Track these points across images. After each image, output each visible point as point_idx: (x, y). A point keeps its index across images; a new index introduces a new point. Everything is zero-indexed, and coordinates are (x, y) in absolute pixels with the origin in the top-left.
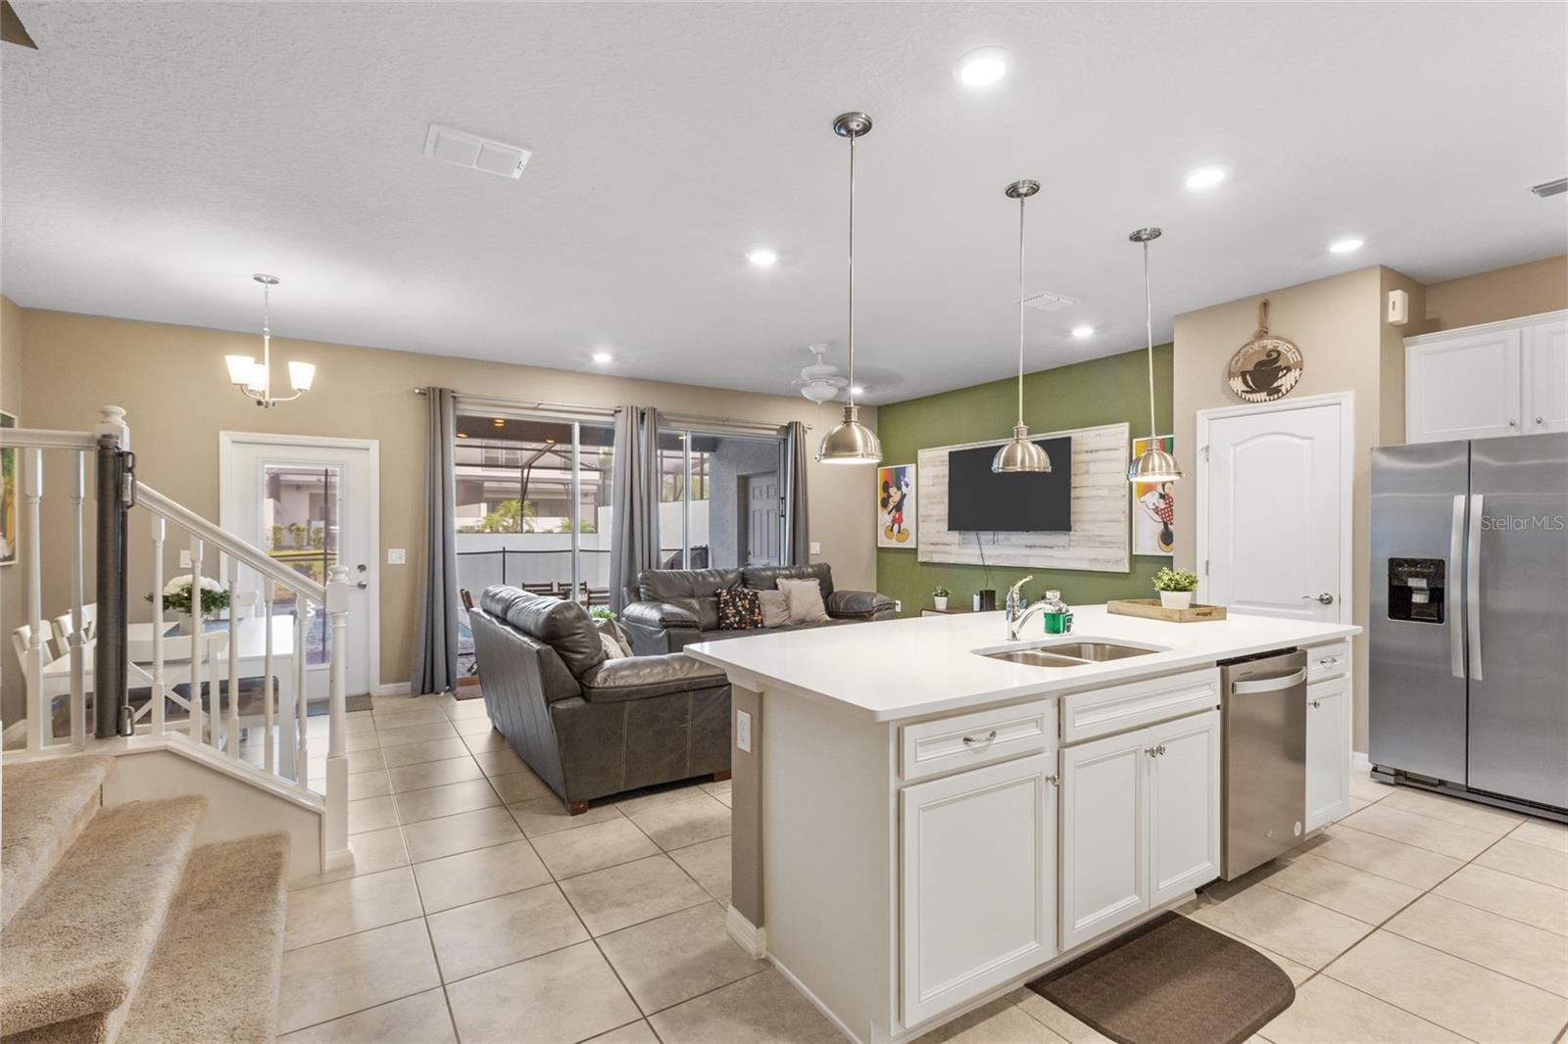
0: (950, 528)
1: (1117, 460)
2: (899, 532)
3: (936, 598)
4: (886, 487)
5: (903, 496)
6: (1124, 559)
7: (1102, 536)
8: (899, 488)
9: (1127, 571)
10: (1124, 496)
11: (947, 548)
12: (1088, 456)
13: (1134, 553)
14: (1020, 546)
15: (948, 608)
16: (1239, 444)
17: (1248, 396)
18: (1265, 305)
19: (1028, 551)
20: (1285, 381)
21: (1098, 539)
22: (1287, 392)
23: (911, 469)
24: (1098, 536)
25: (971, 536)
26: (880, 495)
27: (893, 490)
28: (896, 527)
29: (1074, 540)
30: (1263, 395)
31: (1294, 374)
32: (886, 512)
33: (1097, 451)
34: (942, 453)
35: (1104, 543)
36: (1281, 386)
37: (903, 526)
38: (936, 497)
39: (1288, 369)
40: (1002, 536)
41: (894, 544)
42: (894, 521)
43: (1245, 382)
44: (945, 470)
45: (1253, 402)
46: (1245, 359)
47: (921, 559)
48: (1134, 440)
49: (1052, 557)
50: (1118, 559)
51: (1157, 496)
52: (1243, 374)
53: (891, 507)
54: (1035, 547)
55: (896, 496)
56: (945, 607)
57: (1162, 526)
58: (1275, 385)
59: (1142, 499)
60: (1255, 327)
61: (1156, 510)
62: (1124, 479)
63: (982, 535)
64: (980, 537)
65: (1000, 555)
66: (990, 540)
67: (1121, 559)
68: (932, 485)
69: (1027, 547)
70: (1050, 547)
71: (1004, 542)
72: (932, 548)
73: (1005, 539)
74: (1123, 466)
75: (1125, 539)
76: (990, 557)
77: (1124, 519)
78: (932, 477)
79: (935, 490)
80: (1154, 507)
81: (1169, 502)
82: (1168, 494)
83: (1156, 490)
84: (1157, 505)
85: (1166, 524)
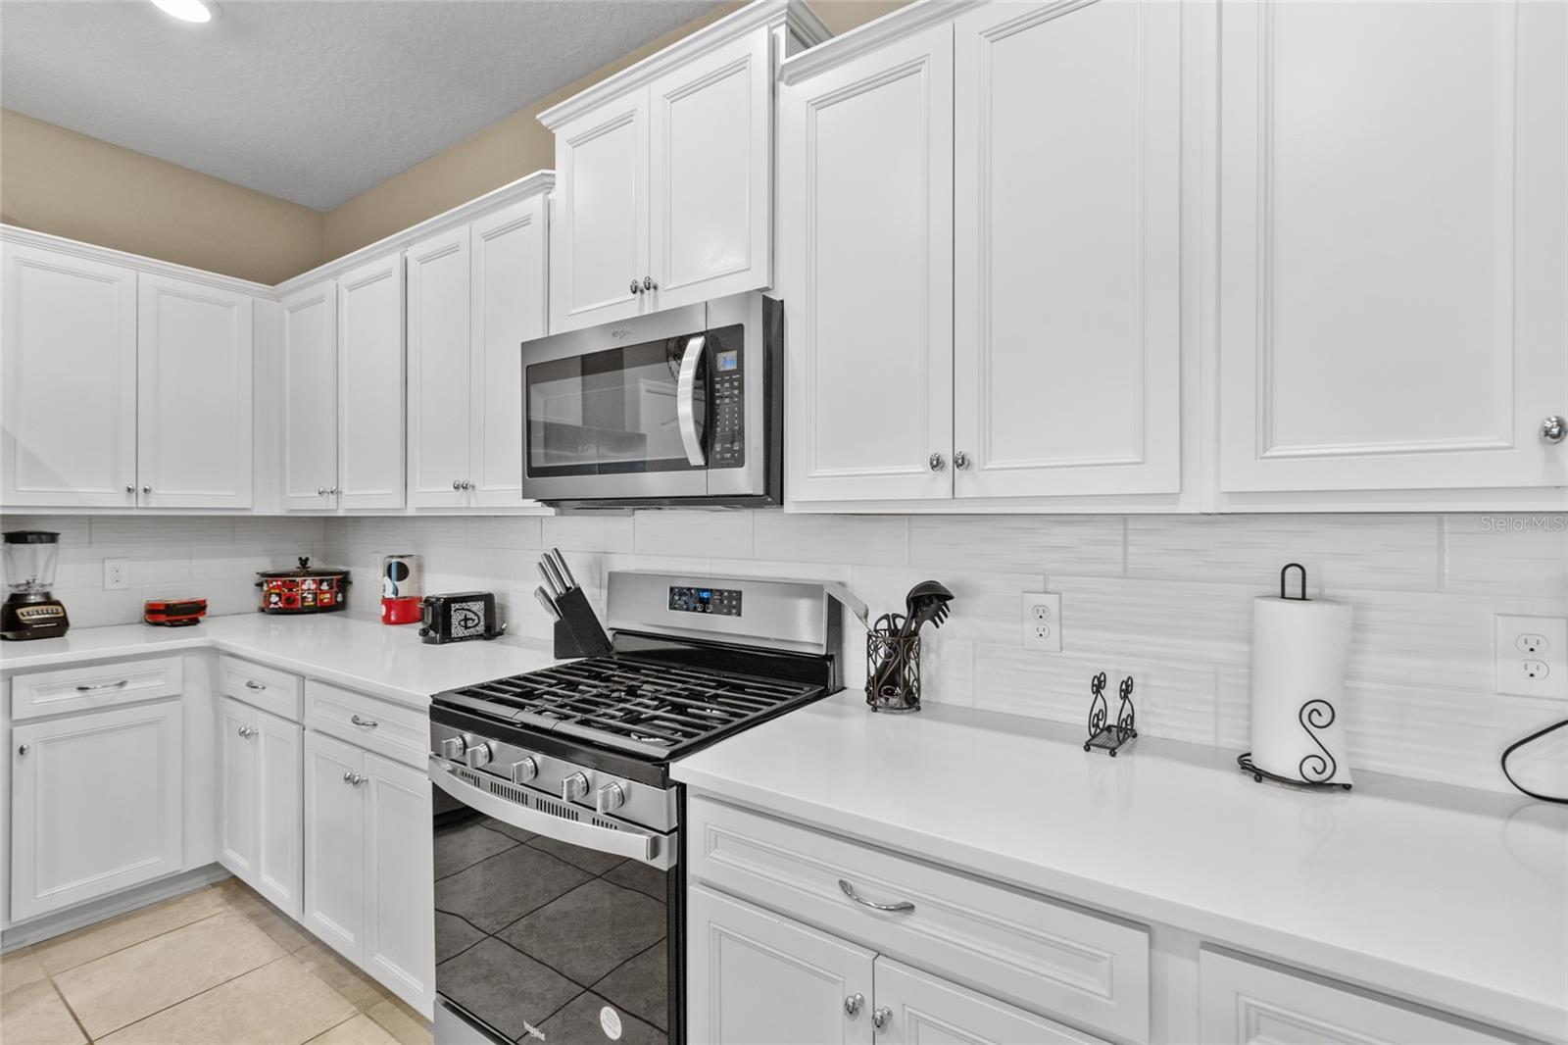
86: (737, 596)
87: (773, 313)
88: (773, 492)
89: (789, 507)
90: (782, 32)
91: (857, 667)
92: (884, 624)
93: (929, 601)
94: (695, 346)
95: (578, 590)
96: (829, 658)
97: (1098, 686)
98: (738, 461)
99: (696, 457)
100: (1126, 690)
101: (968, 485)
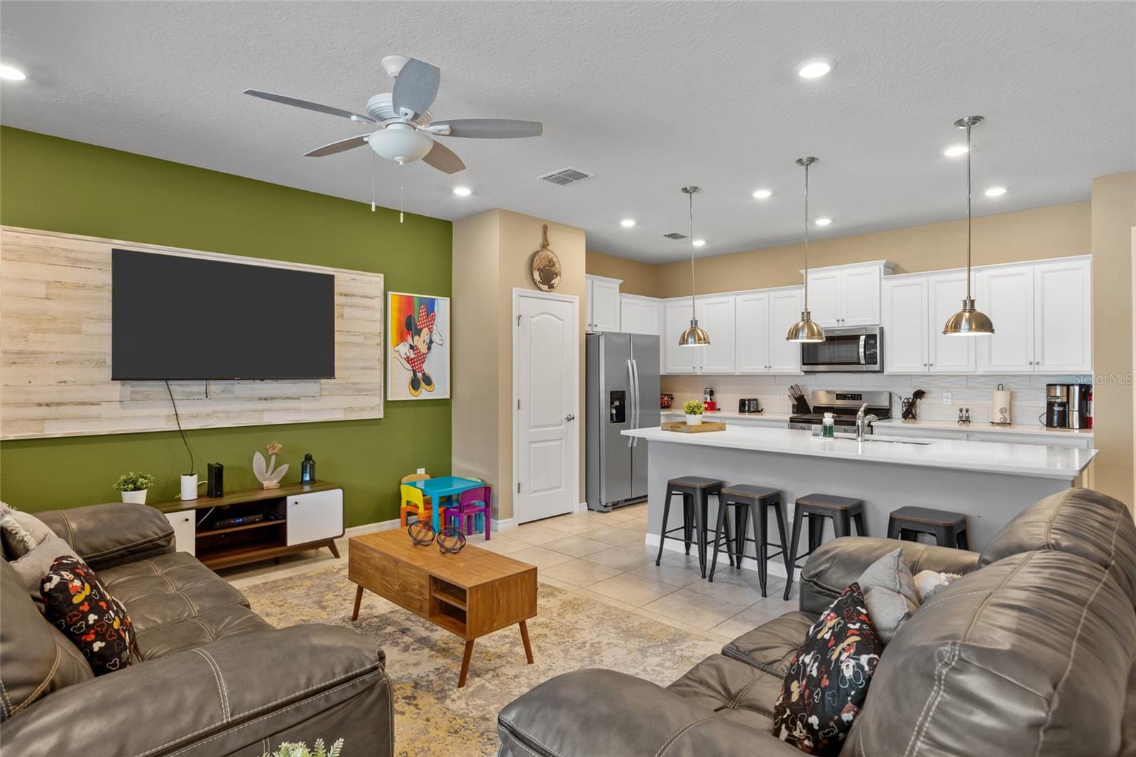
1: (372, 308)
3: (122, 492)
6: (380, 406)
7: (358, 384)
9: (382, 416)
10: (379, 344)
11: (94, 410)
12: (342, 299)
13: (390, 398)
14: (250, 399)
16: (532, 317)
17: (541, 286)
18: (545, 229)
19: (262, 405)
20: (555, 281)
21: (354, 386)
22: (555, 288)
24: (354, 383)
25: (153, 388)
29: (325, 389)
30: (545, 287)
31: (558, 278)
33: (352, 295)
35: (361, 390)
36: (554, 284)
38: (55, 319)
39: (556, 275)
40: (216, 387)
43: (540, 275)
44: (105, 277)
45: (541, 290)
46: (539, 260)
48: (390, 293)
49: (298, 410)
50: (373, 406)
51: (408, 346)
52: (539, 270)
54: (273, 399)
57: (411, 374)
58: (551, 283)
59: (396, 348)
60: (540, 241)
61: (408, 360)
62: (379, 328)
63: (177, 387)
64: (172, 388)
65: (213, 412)
66: (195, 393)
67: (376, 406)
68: (46, 298)
69: (260, 399)
70: (295, 399)
71: (222, 396)
72: (43, 411)
73: (223, 391)
74: (378, 315)
75: (381, 386)
76: (192, 417)
77: (379, 367)
78: (48, 283)
79: (55, 307)
80: (405, 357)
81: (418, 353)
82: (416, 346)
83: (407, 341)
84: (408, 355)
85: (414, 372)
86: (861, 395)
87: (882, 330)
88: (881, 371)
89: (885, 373)
90: (882, 267)
91: (897, 411)
92: (906, 401)
93: (919, 394)
94: (863, 338)
95: (803, 396)
96: (889, 409)
97: (961, 411)
98: (876, 363)
99: (863, 361)
100: (967, 411)
101: (932, 369)
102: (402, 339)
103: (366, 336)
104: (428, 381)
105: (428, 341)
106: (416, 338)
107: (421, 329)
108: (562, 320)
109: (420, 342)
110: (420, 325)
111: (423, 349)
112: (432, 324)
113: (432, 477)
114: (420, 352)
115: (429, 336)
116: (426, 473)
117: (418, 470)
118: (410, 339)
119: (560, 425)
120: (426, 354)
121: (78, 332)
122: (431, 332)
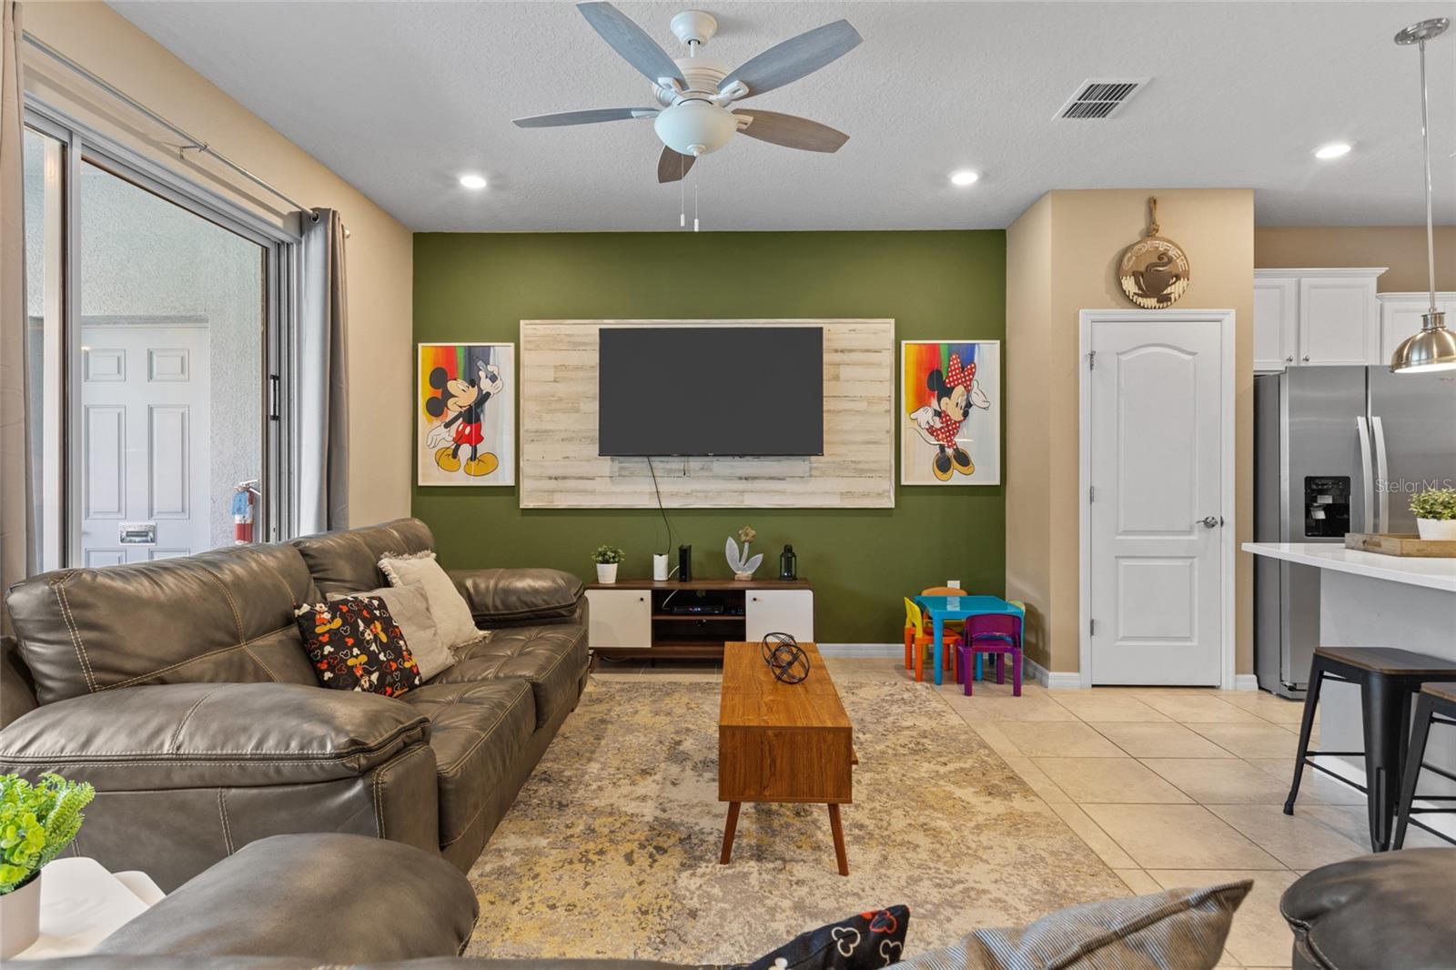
0: (603, 452)
1: (879, 365)
2: (473, 457)
3: (600, 565)
4: (440, 378)
5: (483, 398)
6: (889, 492)
7: (859, 462)
8: (473, 382)
9: (892, 505)
10: (889, 411)
11: (590, 485)
12: (838, 357)
13: (903, 483)
14: (728, 478)
15: (617, 581)
16: (1122, 353)
17: (1140, 300)
18: (1152, 203)
19: (742, 485)
20: (1175, 289)
21: (854, 466)
22: (1175, 300)
23: (502, 354)
24: (853, 462)
25: (637, 464)
26: (425, 392)
27: (456, 386)
28: (465, 450)
29: (816, 468)
30: (1152, 302)
31: (1182, 284)
32: (437, 422)
33: (851, 351)
34: (589, 330)
35: (862, 471)
36: (1171, 294)
37: (481, 448)
38: (560, 400)
39: (1178, 277)
40: (695, 463)
41: (460, 479)
42: (460, 439)
43: (1137, 283)
44: (593, 357)
45: (1143, 307)
46: (1137, 257)
47: (527, 502)
48: (904, 342)
49: (783, 492)
50: (880, 491)
51: (931, 412)
52: (1136, 274)
53: (451, 415)
54: (755, 478)
55: (461, 394)
56: (614, 581)
57: (937, 450)
58: (1165, 292)
59: (913, 416)
60: (1141, 225)
61: (931, 430)
62: (889, 389)
63: (658, 463)
64: (654, 465)
65: (692, 491)
66: (675, 471)
67: (884, 491)
68: (555, 381)
69: (741, 478)
70: (779, 479)
71: (700, 473)
72: (552, 484)
73: (702, 469)
74: (888, 373)
75: (891, 466)
76: (673, 495)
77: (888, 441)
78: (556, 367)
79: (561, 389)
80: (927, 427)
81: (947, 421)
82: (945, 412)
83: (930, 406)
84: (932, 424)
85: (942, 448)
102: (921, 402)
103: (871, 401)
104: (963, 459)
105: (964, 404)
106: (945, 400)
107: (952, 389)
108: (1193, 354)
109: (951, 406)
110: (950, 383)
111: (956, 415)
112: (971, 380)
113: (969, 594)
114: (950, 420)
115: (965, 397)
116: (961, 588)
117: (949, 582)
118: (934, 403)
119: (1190, 532)
120: (959, 422)
121: (577, 411)
122: (969, 392)
